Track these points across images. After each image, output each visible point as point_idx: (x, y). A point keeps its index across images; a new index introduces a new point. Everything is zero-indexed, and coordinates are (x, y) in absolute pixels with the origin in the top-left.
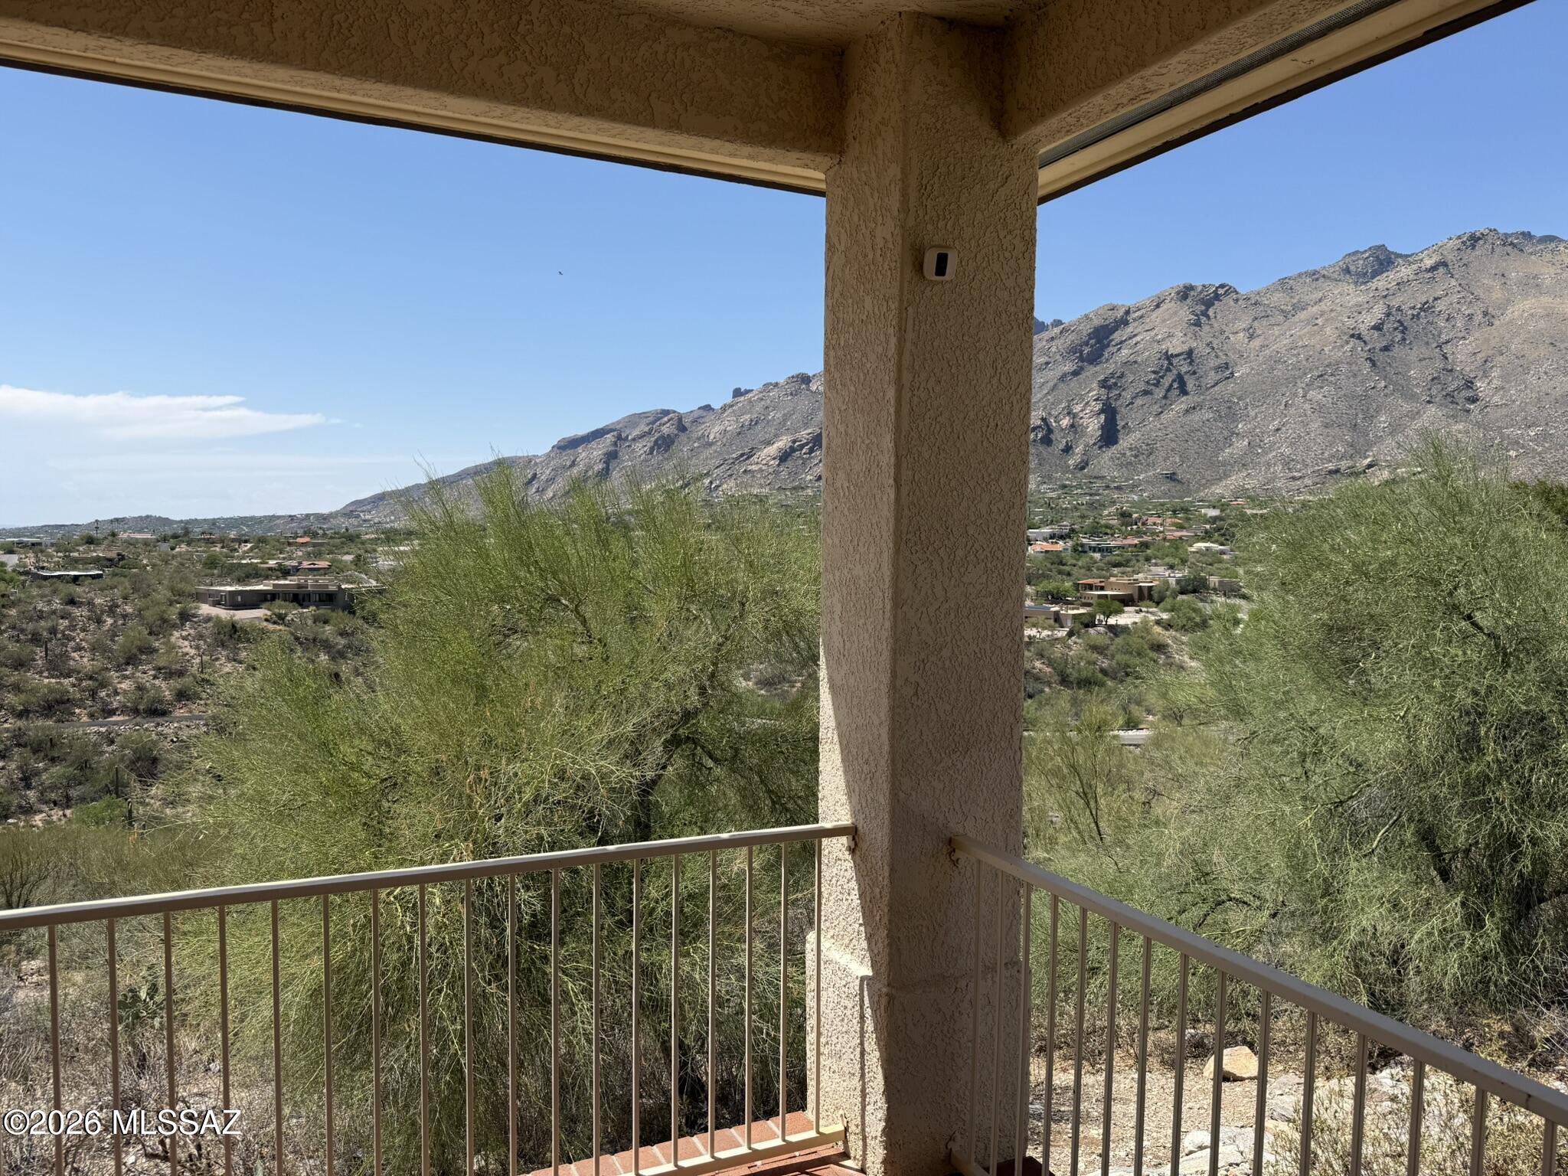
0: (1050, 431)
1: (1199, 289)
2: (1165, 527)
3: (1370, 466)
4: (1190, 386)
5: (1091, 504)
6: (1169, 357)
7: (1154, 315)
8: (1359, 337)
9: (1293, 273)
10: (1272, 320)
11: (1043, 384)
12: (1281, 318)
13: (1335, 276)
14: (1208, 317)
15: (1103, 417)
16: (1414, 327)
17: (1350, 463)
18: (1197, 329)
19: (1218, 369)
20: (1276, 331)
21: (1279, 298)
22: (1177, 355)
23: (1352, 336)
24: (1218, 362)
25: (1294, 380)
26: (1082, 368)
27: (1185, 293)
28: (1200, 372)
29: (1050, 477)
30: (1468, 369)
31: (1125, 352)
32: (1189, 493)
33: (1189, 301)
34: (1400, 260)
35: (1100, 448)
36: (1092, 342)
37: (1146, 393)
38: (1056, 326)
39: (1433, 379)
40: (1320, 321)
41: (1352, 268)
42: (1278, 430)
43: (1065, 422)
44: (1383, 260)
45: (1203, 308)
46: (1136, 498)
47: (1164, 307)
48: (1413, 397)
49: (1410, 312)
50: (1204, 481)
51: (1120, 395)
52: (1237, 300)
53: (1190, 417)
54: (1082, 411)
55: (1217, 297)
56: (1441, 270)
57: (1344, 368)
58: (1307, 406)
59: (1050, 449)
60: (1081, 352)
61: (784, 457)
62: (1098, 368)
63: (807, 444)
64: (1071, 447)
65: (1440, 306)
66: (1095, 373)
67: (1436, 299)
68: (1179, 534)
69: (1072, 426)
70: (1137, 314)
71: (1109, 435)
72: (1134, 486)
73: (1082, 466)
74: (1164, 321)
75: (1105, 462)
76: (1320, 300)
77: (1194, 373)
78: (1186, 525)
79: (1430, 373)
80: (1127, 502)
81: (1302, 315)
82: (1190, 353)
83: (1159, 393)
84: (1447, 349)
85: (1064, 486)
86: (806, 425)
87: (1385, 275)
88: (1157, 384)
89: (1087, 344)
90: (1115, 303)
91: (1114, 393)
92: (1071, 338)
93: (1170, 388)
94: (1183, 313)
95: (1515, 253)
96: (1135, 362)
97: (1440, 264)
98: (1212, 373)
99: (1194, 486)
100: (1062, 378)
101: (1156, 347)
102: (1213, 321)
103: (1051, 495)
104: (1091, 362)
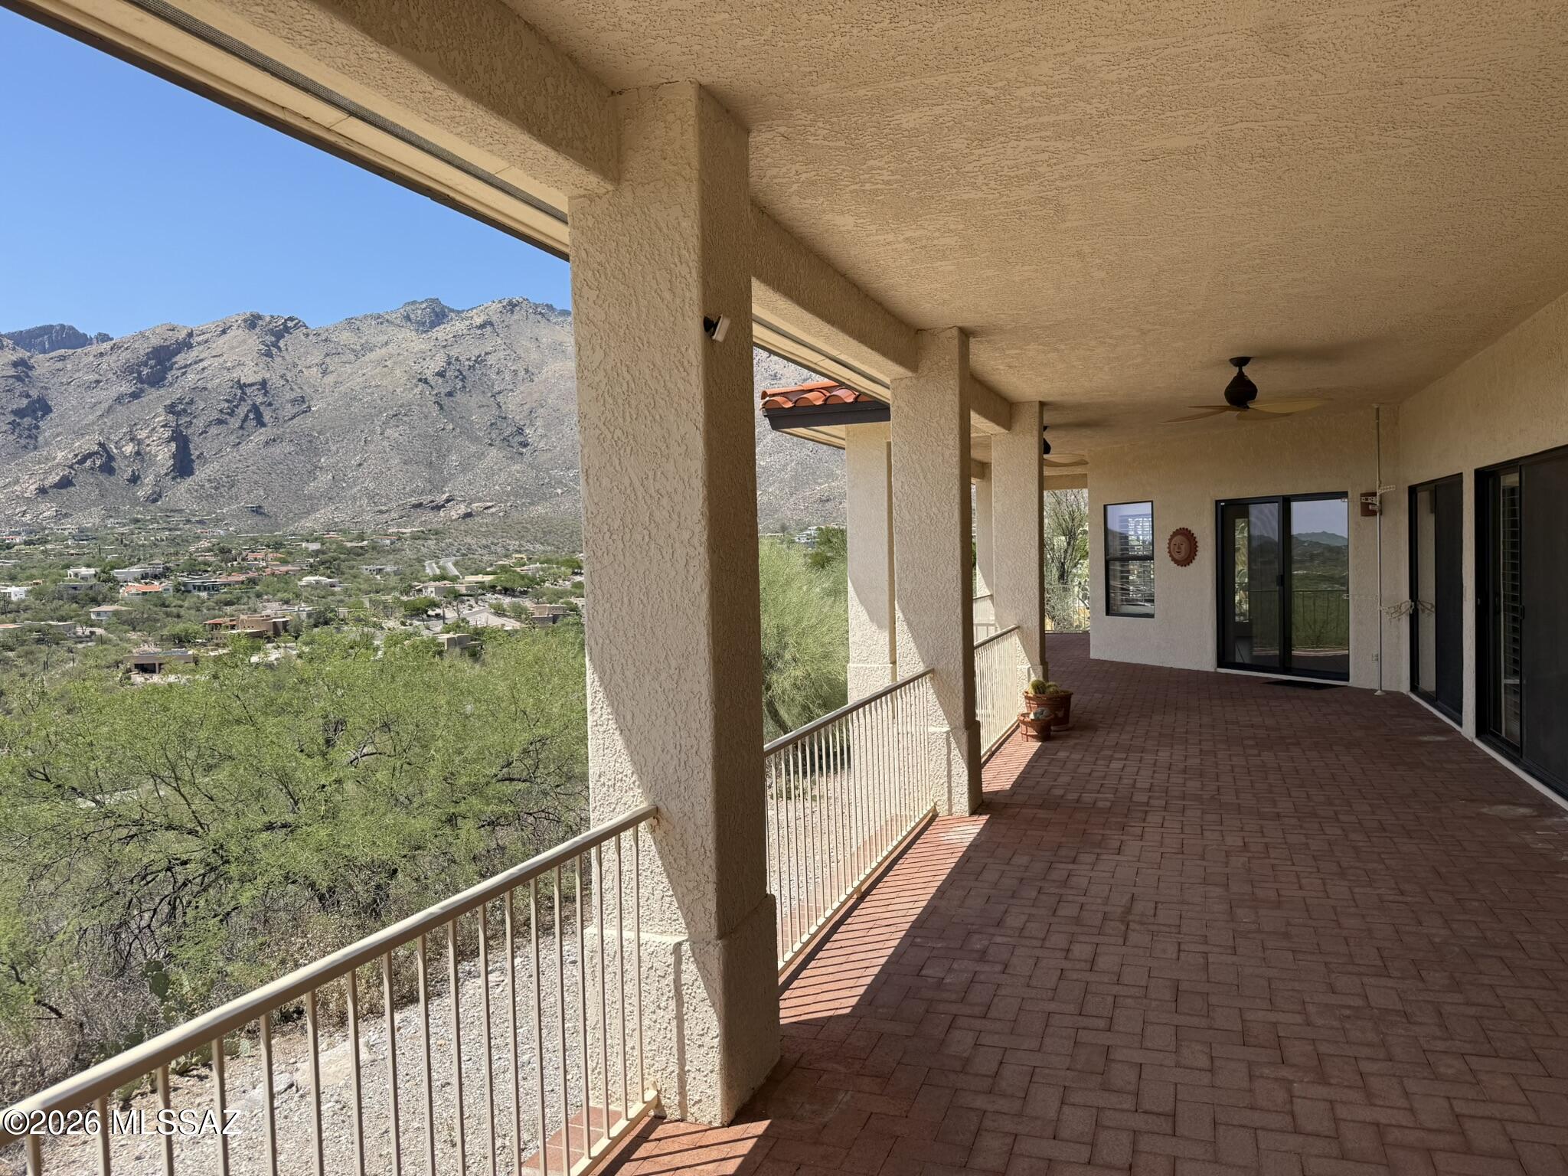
0: (111, 458)
1: (268, 319)
2: (265, 560)
3: (448, 501)
4: (267, 418)
5: (172, 541)
6: (242, 386)
7: (222, 340)
8: (426, 381)
9: (360, 314)
10: (343, 358)
11: (95, 404)
12: (353, 358)
13: (398, 321)
14: (279, 348)
15: (173, 445)
16: (472, 378)
17: (430, 498)
18: (269, 360)
19: (294, 401)
20: (348, 368)
21: (346, 337)
22: (250, 385)
23: (420, 380)
24: (293, 395)
25: (371, 418)
26: (142, 391)
27: (252, 322)
28: (276, 404)
29: (117, 510)
30: (518, 418)
31: (191, 377)
32: (278, 527)
33: (257, 330)
34: (453, 315)
35: (174, 478)
36: (152, 362)
37: (220, 422)
38: (104, 341)
39: (492, 424)
40: (388, 363)
41: (412, 316)
42: (360, 465)
43: (129, 449)
44: (439, 315)
45: (273, 339)
46: (222, 532)
47: (231, 334)
48: (476, 440)
49: (467, 363)
50: (291, 515)
51: (191, 423)
52: (307, 335)
53: (271, 450)
54: (148, 437)
55: (287, 329)
56: (489, 328)
57: (415, 409)
58: (386, 443)
59: (113, 479)
60: (139, 373)
62: (162, 391)
64: (139, 477)
65: (491, 360)
66: (157, 400)
67: (487, 354)
68: (284, 569)
69: (138, 453)
70: (201, 338)
72: (218, 520)
73: (155, 498)
74: (232, 348)
75: (181, 493)
76: (386, 343)
77: (270, 404)
78: (290, 559)
79: (488, 418)
80: (214, 537)
81: (372, 356)
82: (264, 384)
83: (235, 423)
84: (500, 398)
85: (137, 521)
87: (443, 326)
88: (232, 414)
89: (146, 364)
90: (175, 323)
91: (183, 420)
92: (125, 355)
93: (245, 419)
94: (253, 342)
95: (543, 321)
96: (205, 389)
97: (488, 323)
98: (289, 406)
99: (281, 520)
100: (119, 399)
101: (227, 376)
102: (284, 353)
103: (121, 530)
104: (152, 385)
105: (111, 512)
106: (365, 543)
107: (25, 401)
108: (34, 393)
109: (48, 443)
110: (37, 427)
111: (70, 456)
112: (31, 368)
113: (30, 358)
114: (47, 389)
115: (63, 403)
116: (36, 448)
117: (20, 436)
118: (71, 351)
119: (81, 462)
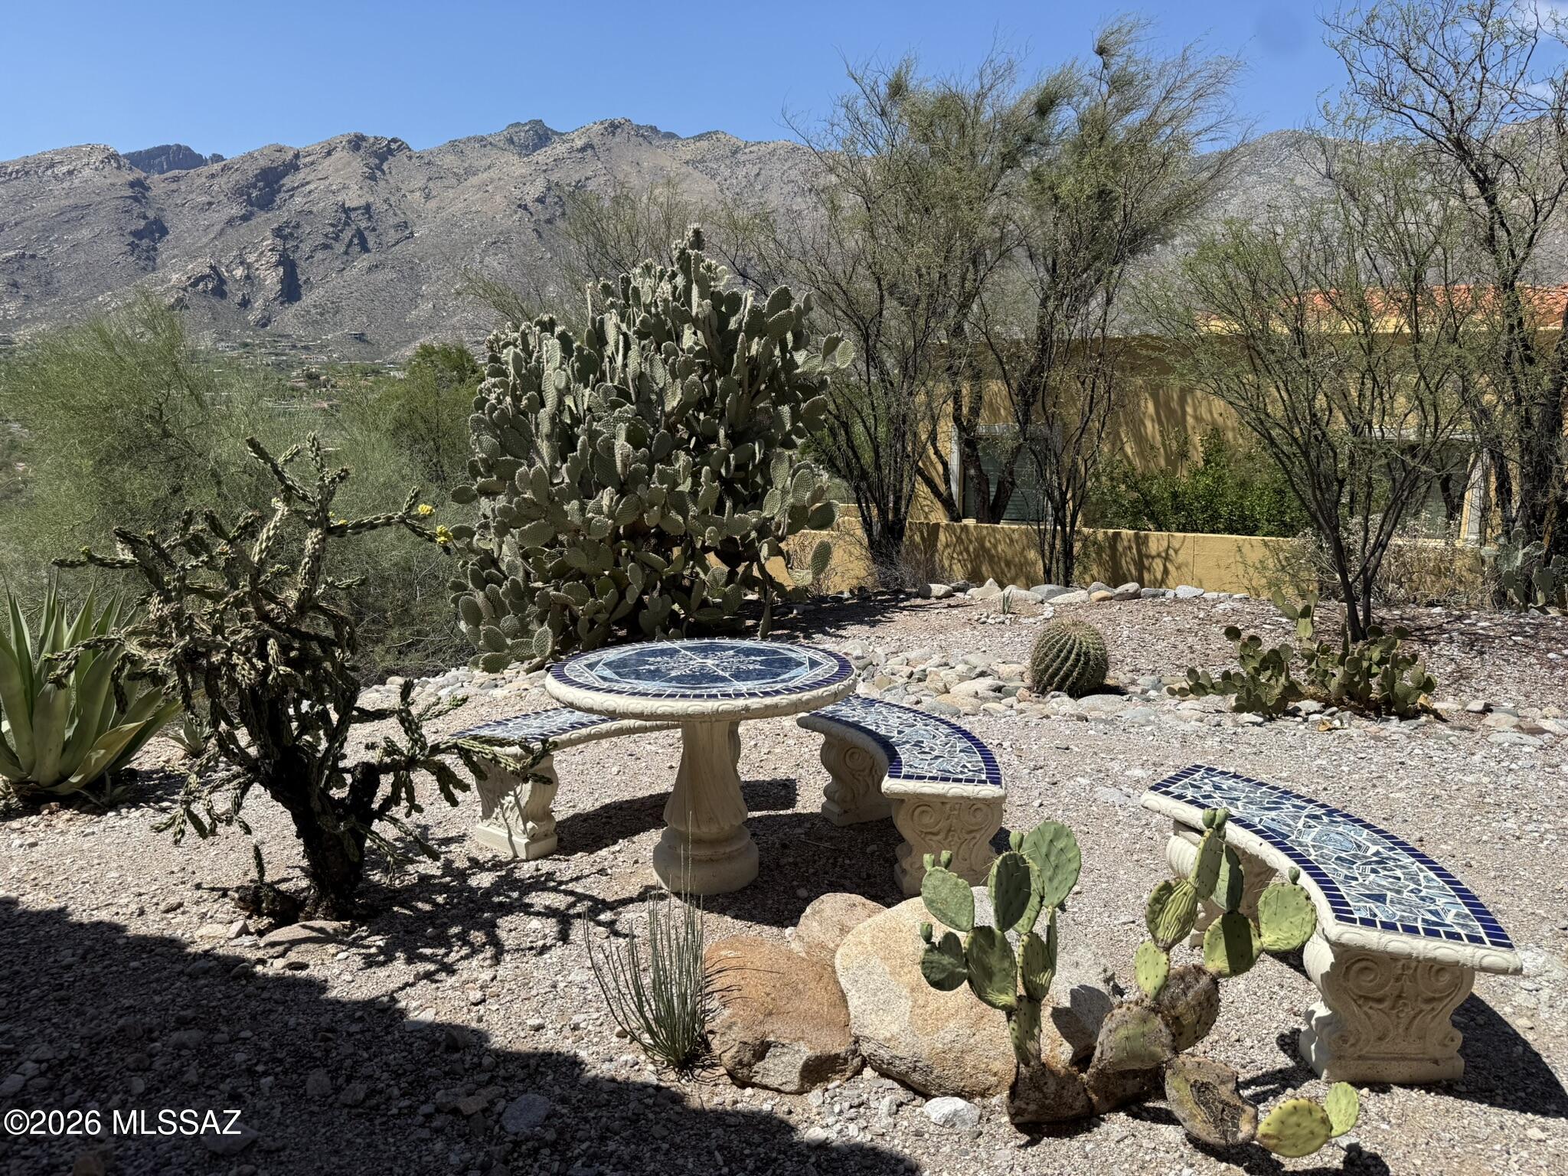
0: (222, 281)
1: (372, 140)
2: (353, 388)
4: (371, 244)
5: (278, 365)
6: (347, 211)
7: (327, 162)
8: (525, 208)
9: (463, 136)
10: (446, 182)
11: (208, 227)
12: (454, 181)
13: (501, 144)
14: (383, 171)
15: (281, 270)
18: (373, 183)
19: (397, 227)
20: (451, 193)
21: (450, 160)
22: (355, 209)
23: (520, 206)
24: (397, 220)
25: (469, 245)
26: (252, 214)
27: (357, 143)
28: (380, 230)
29: (228, 334)
31: (298, 200)
32: (380, 355)
33: (362, 151)
34: (555, 138)
35: (282, 303)
37: (326, 247)
38: (216, 162)
40: (489, 188)
41: (515, 139)
43: (239, 272)
44: (542, 136)
45: (377, 161)
46: (324, 359)
47: (336, 155)
49: (566, 189)
50: (393, 343)
51: (297, 247)
52: (410, 158)
53: (373, 276)
54: (257, 261)
55: (390, 152)
56: (589, 152)
57: (514, 236)
58: (485, 272)
59: (224, 302)
60: (249, 195)
62: (270, 215)
64: (249, 301)
65: (591, 185)
66: (266, 222)
67: (587, 179)
69: (248, 277)
70: (307, 159)
72: (322, 346)
73: (264, 323)
74: (337, 170)
75: (288, 318)
76: (489, 167)
77: (374, 230)
80: (315, 363)
81: (474, 180)
82: (368, 208)
83: (339, 248)
85: (246, 345)
87: (544, 150)
88: (337, 238)
89: (255, 186)
90: (282, 144)
91: (290, 244)
92: (237, 176)
93: (350, 244)
94: (358, 165)
95: (645, 144)
96: (311, 212)
97: (588, 146)
98: (392, 231)
99: (383, 348)
100: (230, 222)
101: (332, 199)
102: (388, 177)
103: (230, 354)
104: (261, 208)
105: (223, 335)
107: (143, 223)
108: (151, 214)
109: (164, 265)
110: (155, 249)
111: (184, 279)
112: (148, 189)
113: (146, 178)
114: (163, 210)
115: (179, 225)
116: (154, 269)
117: (139, 258)
118: (184, 172)
119: (195, 284)
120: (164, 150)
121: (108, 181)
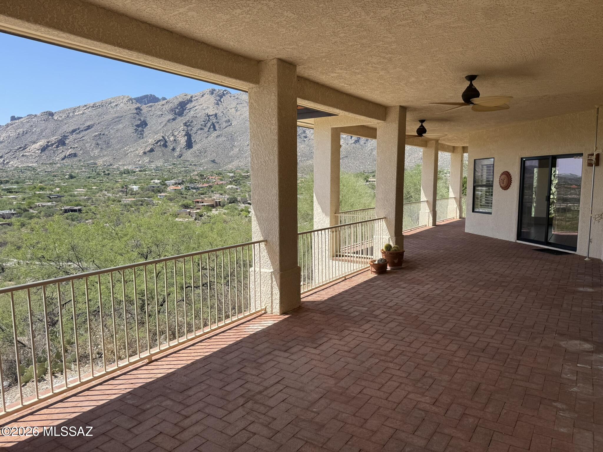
0: (166, 142)
1: (217, 91)
2: (215, 179)
4: (217, 128)
5: (185, 171)
6: (209, 116)
7: (202, 99)
10: (243, 105)
11: (161, 123)
14: (221, 102)
15: (186, 137)
18: (218, 106)
19: (226, 121)
20: (245, 109)
21: (244, 97)
22: (212, 115)
24: (226, 119)
26: (176, 118)
27: (212, 92)
28: (220, 123)
29: (168, 160)
31: (192, 112)
32: (220, 167)
33: (214, 94)
35: (186, 149)
36: (179, 107)
37: (201, 129)
38: (164, 100)
42: (248, 145)
43: (172, 138)
45: (219, 98)
46: (202, 169)
47: (205, 96)
50: (225, 163)
51: (192, 129)
53: (218, 139)
54: (178, 134)
55: (224, 94)
59: (167, 149)
60: (175, 111)
61: (43, 149)
62: (182, 118)
63: (55, 143)
64: (175, 149)
66: (181, 121)
68: (221, 182)
69: (175, 140)
70: (195, 98)
71: (189, 145)
72: (201, 164)
73: (180, 156)
74: (205, 102)
75: (188, 155)
77: (218, 123)
78: (223, 179)
80: (199, 170)
82: (216, 115)
83: (206, 129)
85: (174, 164)
86: (53, 135)
88: (205, 126)
89: (177, 108)
90: (187, 93)
91: (189, 128)
92: (171, 105)
93: (210, 128)
94: (212, 99)
96: (196, 117)
98: (224, 123)
99: (221, 165)
100: (169, 121)
101: (204, 112)
102: (223, 103)
103: (169, 167)
104: (179, 115)
105: (167, 161)
106: (249, 174)
107: (139, 122)
108: (142, 119)
109: (146, 137)
110: (143, 131)
111: (153, 141)
112: (141, 110)
113: (141, 106)
114: (146, 117)
115: (151, 122)
116: (143, 138)
117: (138, 134)
118: (154, 104)
119: (157, 143)
120: (146, 96)
121: (129, 108)
